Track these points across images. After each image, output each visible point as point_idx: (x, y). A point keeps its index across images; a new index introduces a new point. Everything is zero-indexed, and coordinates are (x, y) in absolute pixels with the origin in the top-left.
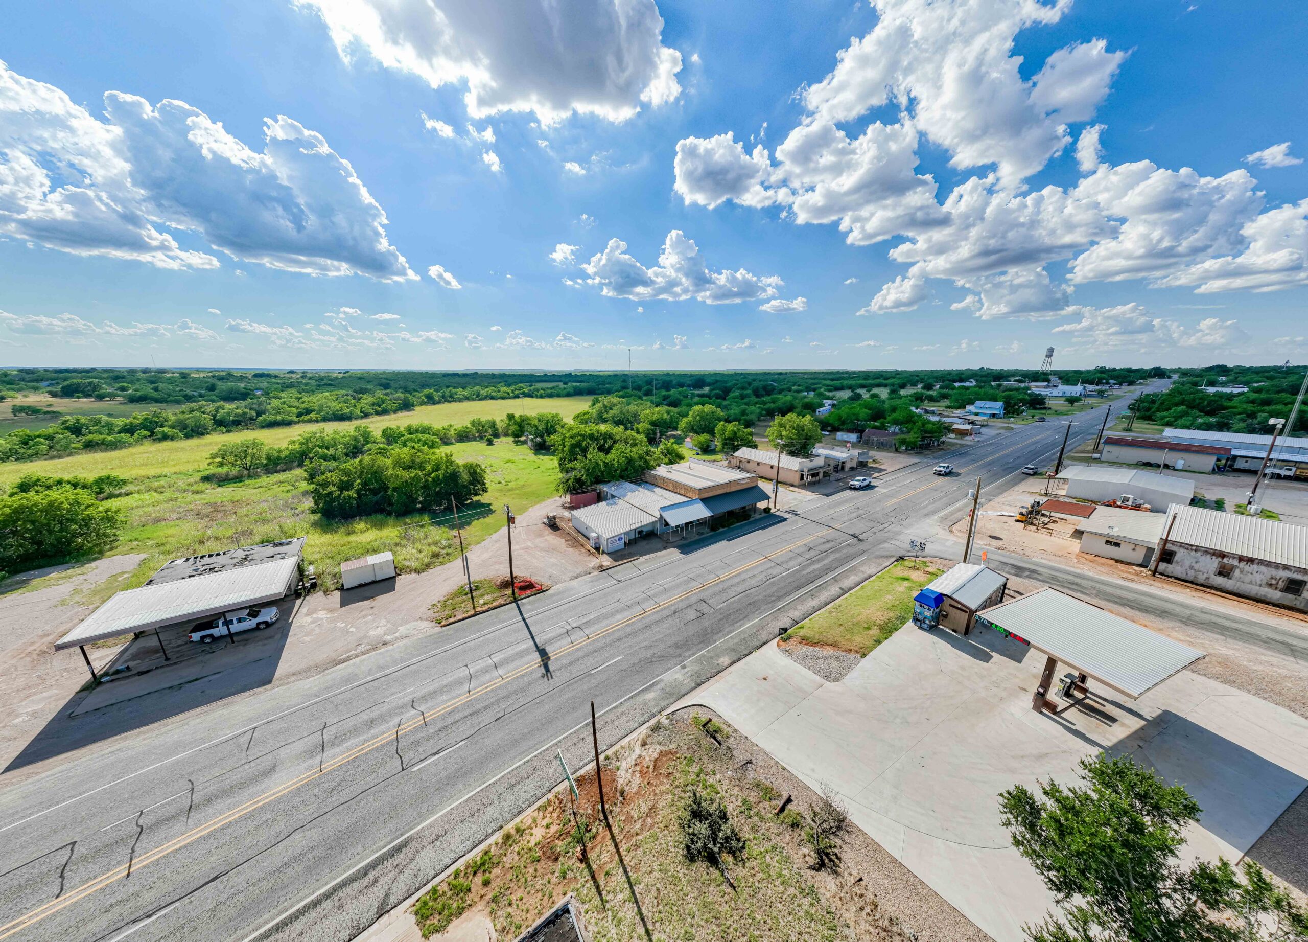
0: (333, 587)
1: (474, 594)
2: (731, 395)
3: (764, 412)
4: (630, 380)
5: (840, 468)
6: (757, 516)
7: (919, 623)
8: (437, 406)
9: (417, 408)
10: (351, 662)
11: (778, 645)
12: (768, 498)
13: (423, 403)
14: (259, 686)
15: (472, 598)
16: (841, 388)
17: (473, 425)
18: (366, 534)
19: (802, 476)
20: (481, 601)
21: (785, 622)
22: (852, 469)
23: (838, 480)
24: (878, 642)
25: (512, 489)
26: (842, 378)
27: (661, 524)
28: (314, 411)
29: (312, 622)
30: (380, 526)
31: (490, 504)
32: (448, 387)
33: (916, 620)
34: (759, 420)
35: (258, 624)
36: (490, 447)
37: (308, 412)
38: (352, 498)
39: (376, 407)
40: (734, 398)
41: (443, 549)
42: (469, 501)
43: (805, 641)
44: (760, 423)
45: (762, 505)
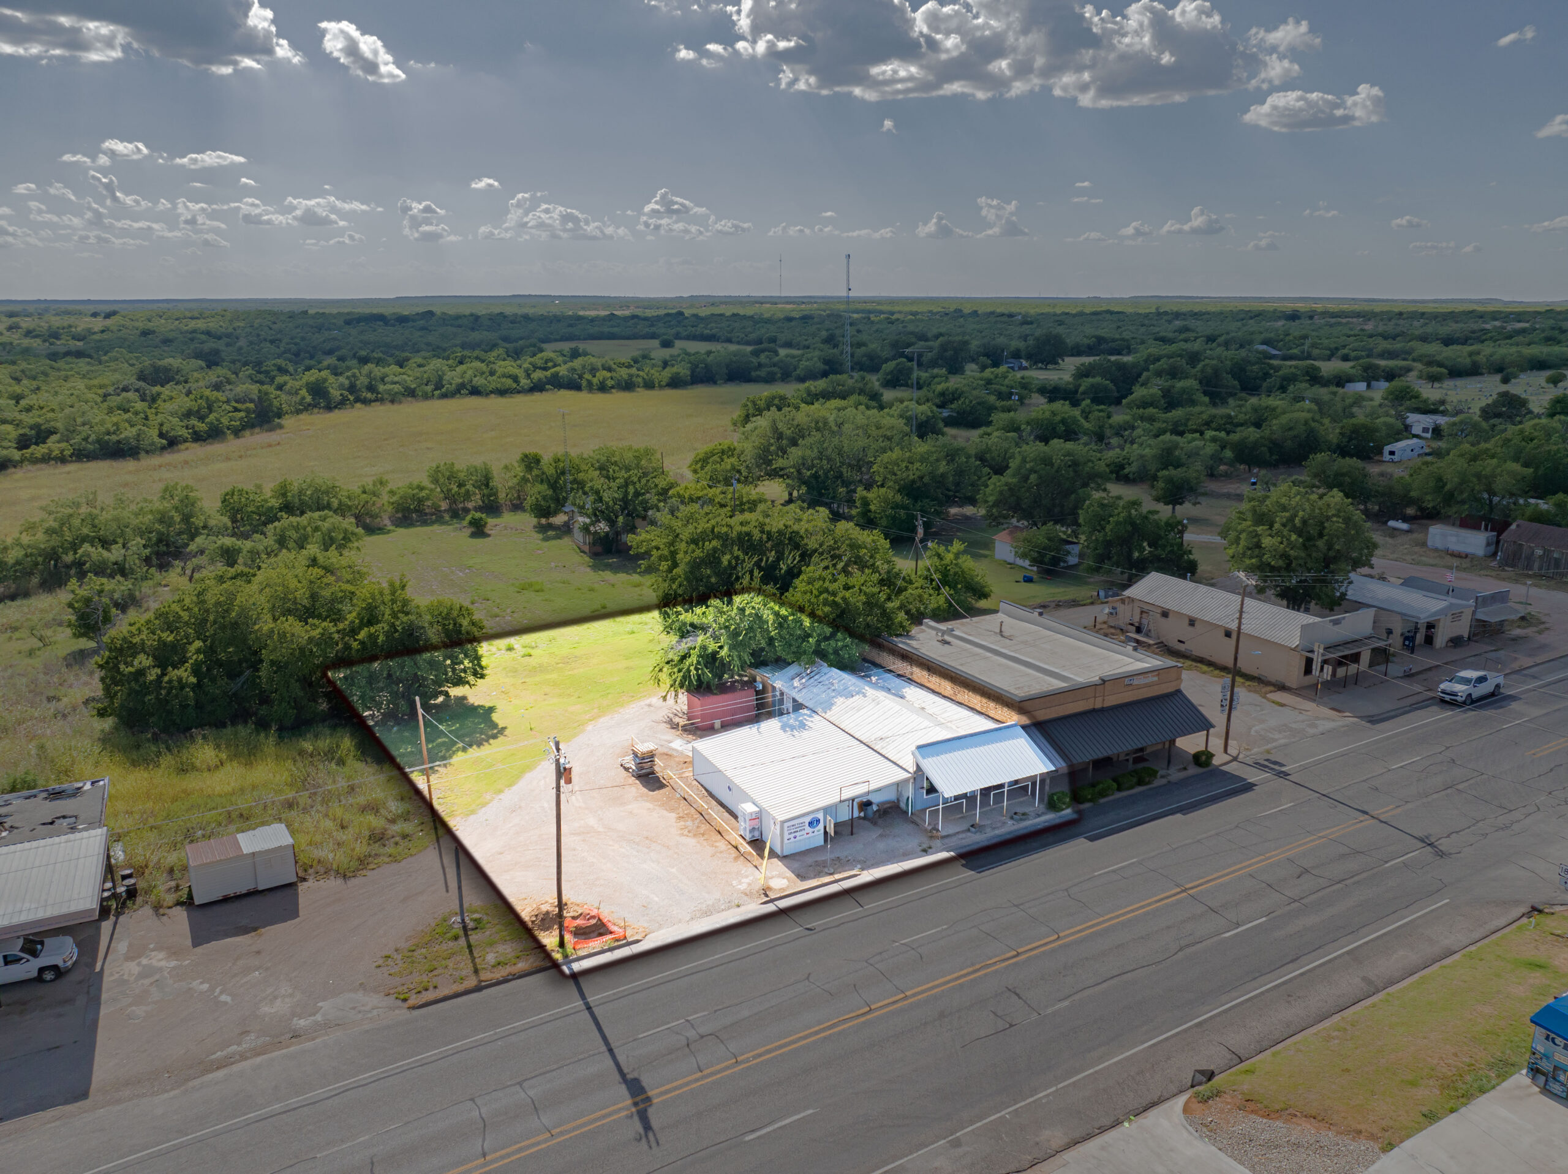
0: (170, 899)
1: (474, 937)
2: (1139, 392)
3: (1228, 454)
4: (850, 331)
5: (1420, 638)
6: (1175, 775)
7: (1542, 1079)
8: (336, 416)
9: (288, 421)
10: (235, 1068)
11: (1186, 1110)
12: (1205, 725)
13: (305, 408)
14: (66, 1102)
15: (469, 946)
16: (1473, 371)
17: (436, 481)
18: (220, 775)
19: (1309, 662)
20: (491, 958)
21: (1209, 1056)
22: (1456, 642)
23: (1409, 676)
24: (1431, 1117)
25: (540, 669)
26: (1480, 337)
27: (918, 788)
28: (52, 432)
29: (142, 975)
30: (249, 754)
31: (491, 709)
32: (364, 361)
33: (1535, 1071)
34: (1212, 475)
35: (41, 970)
36: (479, 542)
37: (41, 435)
38: (186, 685)
39: (194, 421)
40: (1145, 404)
41: (393, 821)
42: (441, 699)
43: (1249, 1103)
44: (1213, 486)
45: (1190, 744)
